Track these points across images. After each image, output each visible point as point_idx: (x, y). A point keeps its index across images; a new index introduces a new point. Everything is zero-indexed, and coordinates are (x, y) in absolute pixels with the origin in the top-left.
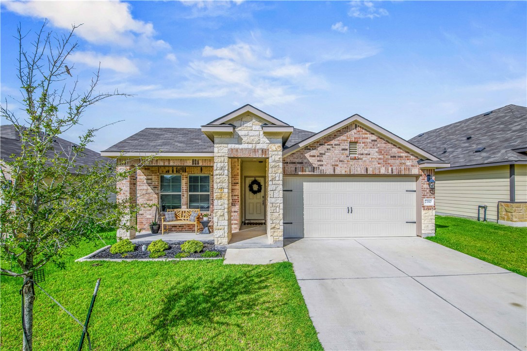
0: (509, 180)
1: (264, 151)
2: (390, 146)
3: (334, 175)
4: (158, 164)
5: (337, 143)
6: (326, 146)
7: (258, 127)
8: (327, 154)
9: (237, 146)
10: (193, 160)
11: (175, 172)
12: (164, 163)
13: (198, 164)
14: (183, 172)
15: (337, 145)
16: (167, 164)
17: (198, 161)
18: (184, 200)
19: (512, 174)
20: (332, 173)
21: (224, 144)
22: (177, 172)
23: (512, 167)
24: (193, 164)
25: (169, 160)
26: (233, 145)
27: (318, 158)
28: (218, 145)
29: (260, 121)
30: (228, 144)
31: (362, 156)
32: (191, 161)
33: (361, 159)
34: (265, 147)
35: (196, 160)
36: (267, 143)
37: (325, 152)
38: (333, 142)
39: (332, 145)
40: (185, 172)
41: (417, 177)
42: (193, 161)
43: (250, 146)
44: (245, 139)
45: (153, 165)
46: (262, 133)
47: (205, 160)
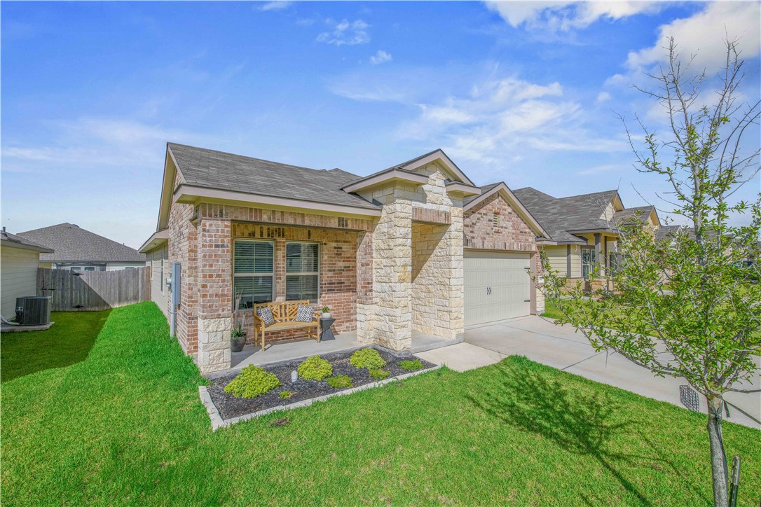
0: (566, 258)
1: (447, 215)
2: (520, 220)
3: (483, 250)
4: (285, 222)
5: (485, 212)
6: (477, 215)
7: (441, 183)
8: (477, 224)
9: (421, 205)
10: (339, 218)
11: (265, 235)
12: (295, 220)
13: (347, 225)
14: (279, 236)
15: (485, 214)
16: (299, 222)
17: (346, 221)
18: (280, 286)
19: (569, 253)
20: (481, 247)
21: (408, 199)
22: (269, 235)
23: (569, 246)
24: (339, 225)
25: (303, 215)
26: (418, 203)
27: (471, 229)
28: (400, 201)
29: (443, 174)
30: (412, 200)
31: (502, 230)
32: (337, 221)
33: (501, 233)
34: (448, 211)
35: (343, 219)
36: (450, 205)
37: (476, 222)
38: (482, 211)
39: (481, 214)
40: (283, 236)
41: (531, 254)
42: (339, 221)
43: (434, 207)
44: (430, 196)
45: (277, 221)
46: (445, 191)
47: (356, 220)
